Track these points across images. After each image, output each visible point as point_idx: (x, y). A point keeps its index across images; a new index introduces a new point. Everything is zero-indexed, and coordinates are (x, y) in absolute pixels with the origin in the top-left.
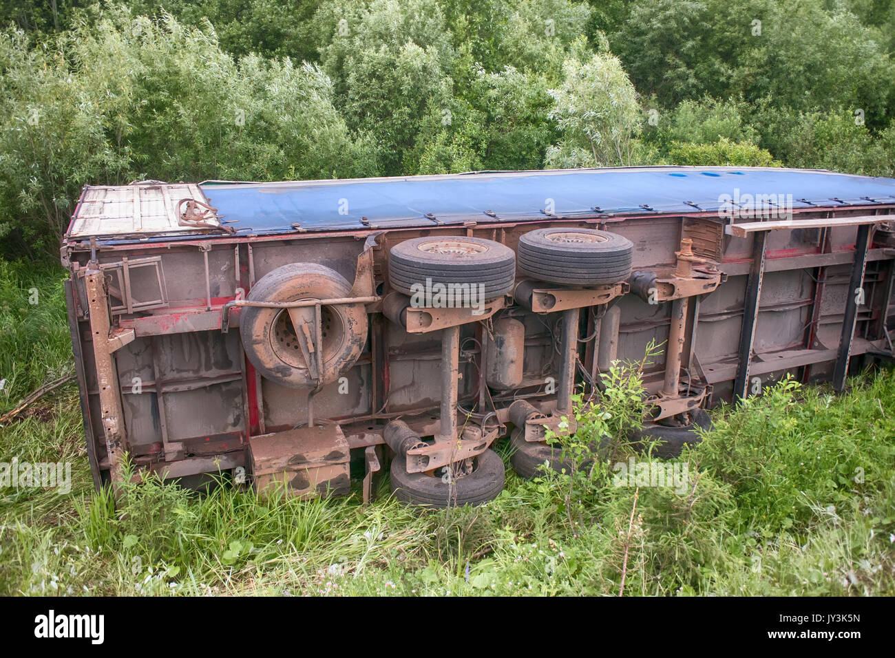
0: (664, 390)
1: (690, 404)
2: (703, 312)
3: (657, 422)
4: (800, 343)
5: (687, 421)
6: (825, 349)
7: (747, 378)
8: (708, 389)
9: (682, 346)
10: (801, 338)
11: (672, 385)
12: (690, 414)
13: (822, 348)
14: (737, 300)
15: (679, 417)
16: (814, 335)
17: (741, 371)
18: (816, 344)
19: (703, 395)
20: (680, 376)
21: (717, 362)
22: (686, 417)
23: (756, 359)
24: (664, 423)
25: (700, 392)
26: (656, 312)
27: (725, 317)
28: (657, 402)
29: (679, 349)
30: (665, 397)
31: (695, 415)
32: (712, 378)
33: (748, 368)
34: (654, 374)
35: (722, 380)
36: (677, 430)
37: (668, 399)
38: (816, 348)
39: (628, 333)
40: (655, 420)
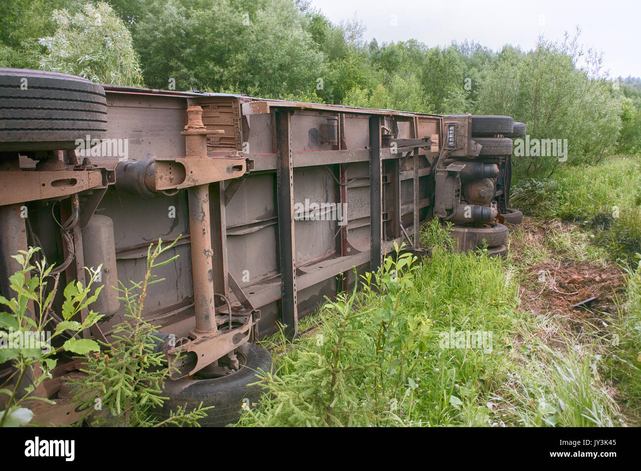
0: (198, 328)
1: (236, 339)
2: (232, 225)
3: (197, 376)
4: (333, 252)
5: (237, 364)
6: (358, 252)
7: (295, 294)
8: (255, 315)
9: (210, 260)
10: (333, 247)
11: (207, 317)
12: (238, 352)
13: (355, 252)
14: (266, 208)
15: (224, 361)
16: (345, 241)
17: (287, 288)
18: (349, 250)
19: (249, 326)
20: (216, 306)
21: (257, 284)
22: (234, 358)
23: (300, 273)
24: (206, 374)
25: (246, 321)
26: (172, 229)
27: (256, 228)
28: (189, 346)
29: (207, 264)
30: (199, 337)
31: (245, 352)
32: (256, 301)
33: (295, 281)
34: (181, 310)
35: (268, 302)
36: (226, 381)
37: (204, 339)
38: (349, 254)
39: (135, 259)
40: (191, 373)
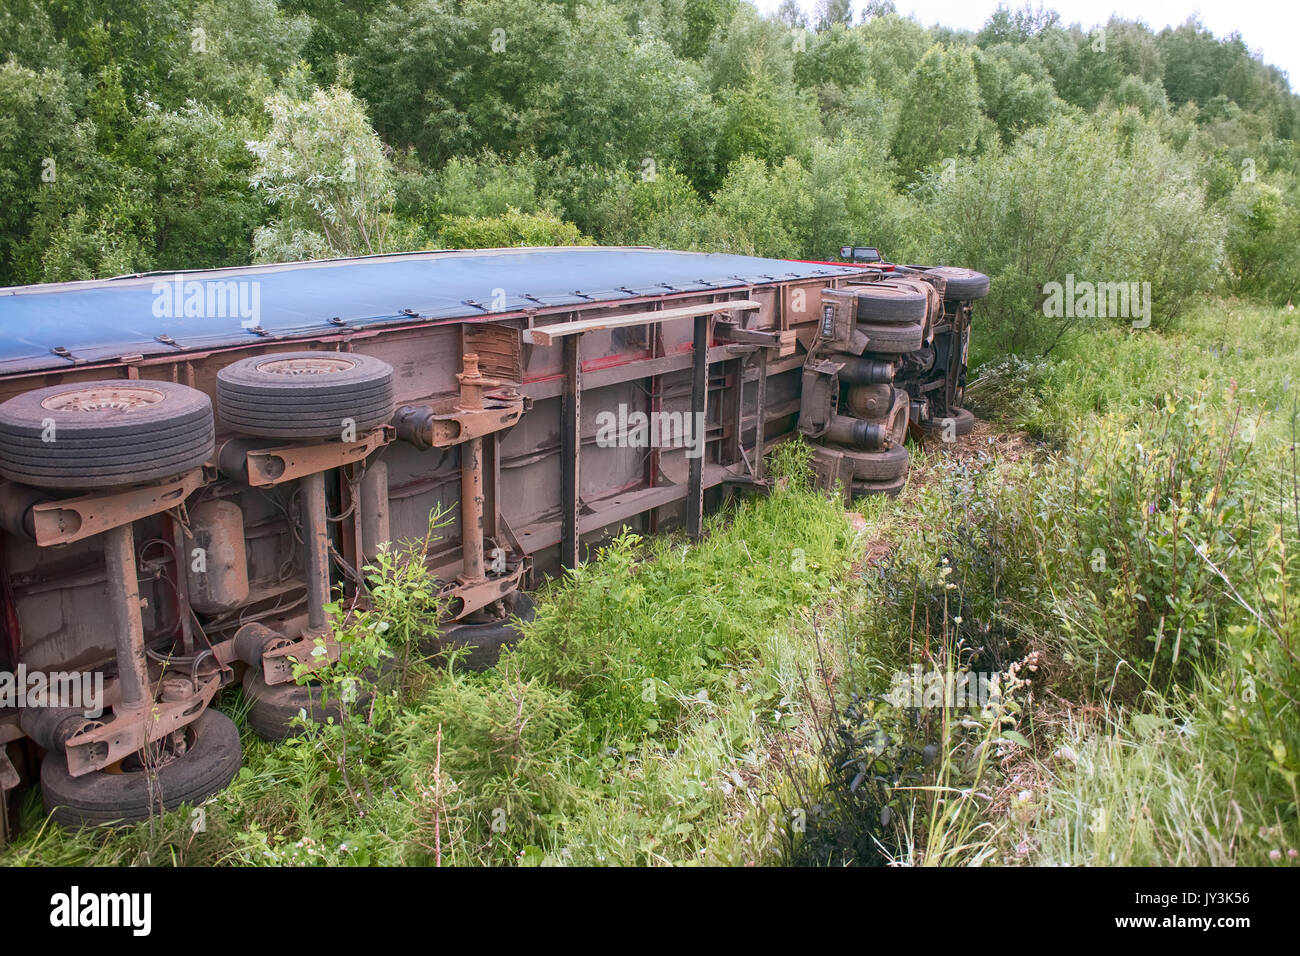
0: (465, 573)
1: (504, 587)
2: (506, 454)
3: (461, 621)
4: (640, 481)
5: (503, 613)
6: (672, 484)
7: (577, 538)
8: (526, 562)
9: (481, 506)
10: (640, 473)
11: (475, 563)
12: (505, 600)
13: (668, 483)
14: (551, 434)
15: (491, 608)
16: (656, 468)
17: (568, 530)
18: (660, 479)
19: (520, 571)
20: (485, 549)
21: (534, 522)
22: (501, 606)
23: (586, 511)
24: (472, 620)
25: (516, 568)
26: (441, 463)
27: (537, 458)
28: (457, 591)
29: (478, 511)
30: (467, 583)
31: (513, 601)
32: (529, 545)
33: (577, 524)
34: (448, 552)
35: (543, 545)
36: (491, 627)
37: (472, 586)
38: (660, 485)
39: (402, 499)
40: (458, 618)
